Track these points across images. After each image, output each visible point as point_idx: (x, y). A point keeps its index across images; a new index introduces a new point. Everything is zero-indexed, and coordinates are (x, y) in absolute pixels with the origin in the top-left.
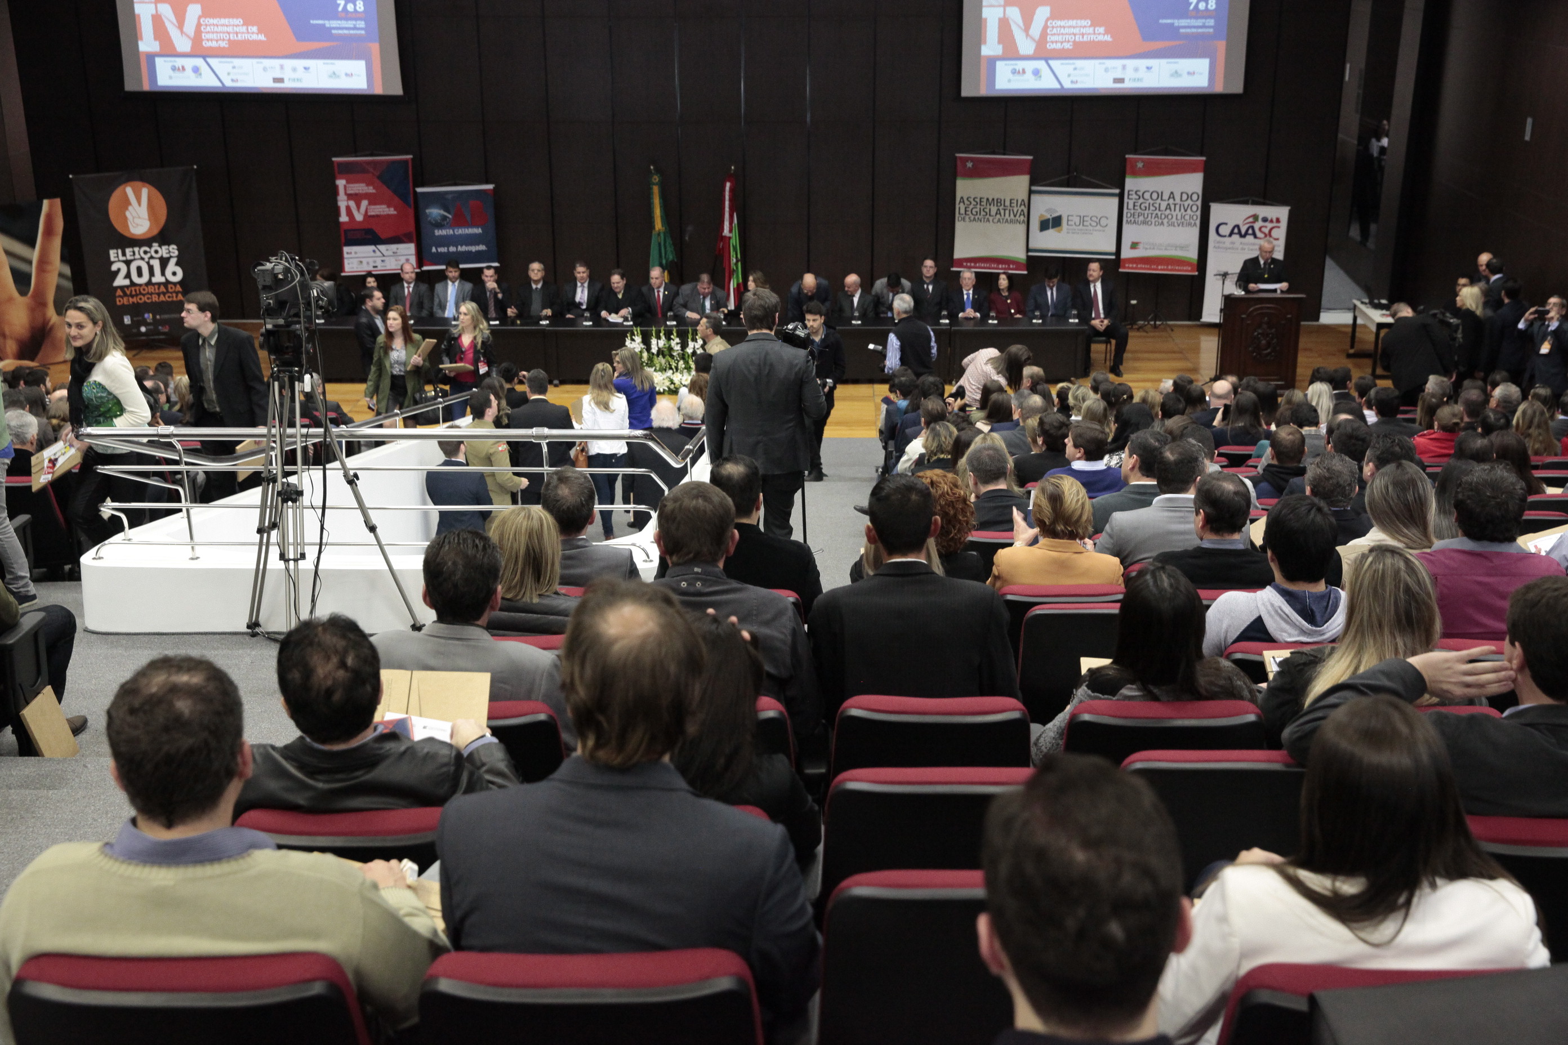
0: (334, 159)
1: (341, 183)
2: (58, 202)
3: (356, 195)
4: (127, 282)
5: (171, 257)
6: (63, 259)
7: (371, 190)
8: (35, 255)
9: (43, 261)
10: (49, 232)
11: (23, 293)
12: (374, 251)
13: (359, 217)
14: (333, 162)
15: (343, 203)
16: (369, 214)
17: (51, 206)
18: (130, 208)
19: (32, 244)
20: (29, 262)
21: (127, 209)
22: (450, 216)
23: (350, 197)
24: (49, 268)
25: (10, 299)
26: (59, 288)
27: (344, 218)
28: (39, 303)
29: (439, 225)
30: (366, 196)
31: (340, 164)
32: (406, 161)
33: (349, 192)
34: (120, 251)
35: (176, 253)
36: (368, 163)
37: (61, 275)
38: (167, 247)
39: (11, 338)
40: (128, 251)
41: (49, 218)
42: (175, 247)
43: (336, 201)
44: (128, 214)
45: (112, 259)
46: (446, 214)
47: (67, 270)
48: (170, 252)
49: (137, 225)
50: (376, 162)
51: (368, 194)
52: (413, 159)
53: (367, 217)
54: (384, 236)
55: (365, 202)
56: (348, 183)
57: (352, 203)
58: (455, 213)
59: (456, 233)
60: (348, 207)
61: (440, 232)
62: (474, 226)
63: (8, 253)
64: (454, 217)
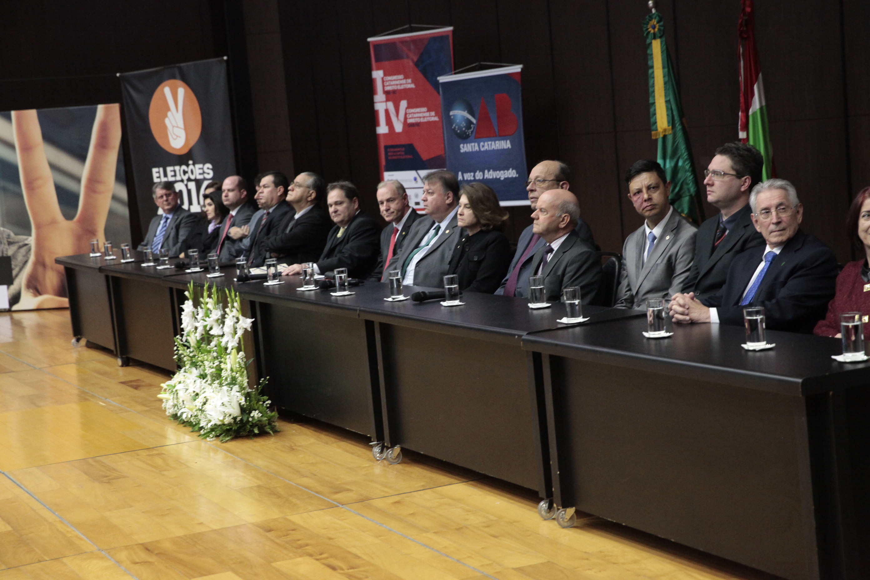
0: (369, 40)
1: (377, 74)
2: (115, 108)
3: (394, 92)
5: (205, 179)
6: (118, 178)
7: (409, 84)
8: (85, 171)
9: (94, 180)
10: (103, 145)
11: (69, 216)
12: (415, 179)
13: (398, 128)
14: (369, 43)
15: (381, 104)
16: (410, 121)
17: (107, 113)
18: (169, 114)
19: (81, 157)
20: (78, 180)
21: (166, 116)
22: (474, 121)
23: (390, 95)
24: (101, 188)
25: (54, 222)
26: (111, 213)
27: (382, 129)
28: (87, 230)
29: (464, 137)
30: (404, 94)
31: (377, 46)
32: (442, 38)
33: (388, 88)
34: (161, 170)
35: (211, 175)
36: (403, 42)
37: (115, 198)
38: (201, 166)
39: (52, 269)
40: (169, 169)
41: (104, 127)
42: (209, 166)
43: (372, 103)
44: (167, 121)
45: (156, 180)
46: (470, 117)
47: (123, 193)
48: (204, 173)
49: (177, 136)
50: (414, 41)
51: (405, 90)
52: (453, 32)
53: (407, 126)
54: (425, 156)
55: (404, 104)
56: (385, 74)
57: (390, 105)
58: (477, 115)
59: (482, 149)
60: (387, 112)
61: (466, 148)
62: (502, 136)
63: (54, 167)
64: (478, 121)
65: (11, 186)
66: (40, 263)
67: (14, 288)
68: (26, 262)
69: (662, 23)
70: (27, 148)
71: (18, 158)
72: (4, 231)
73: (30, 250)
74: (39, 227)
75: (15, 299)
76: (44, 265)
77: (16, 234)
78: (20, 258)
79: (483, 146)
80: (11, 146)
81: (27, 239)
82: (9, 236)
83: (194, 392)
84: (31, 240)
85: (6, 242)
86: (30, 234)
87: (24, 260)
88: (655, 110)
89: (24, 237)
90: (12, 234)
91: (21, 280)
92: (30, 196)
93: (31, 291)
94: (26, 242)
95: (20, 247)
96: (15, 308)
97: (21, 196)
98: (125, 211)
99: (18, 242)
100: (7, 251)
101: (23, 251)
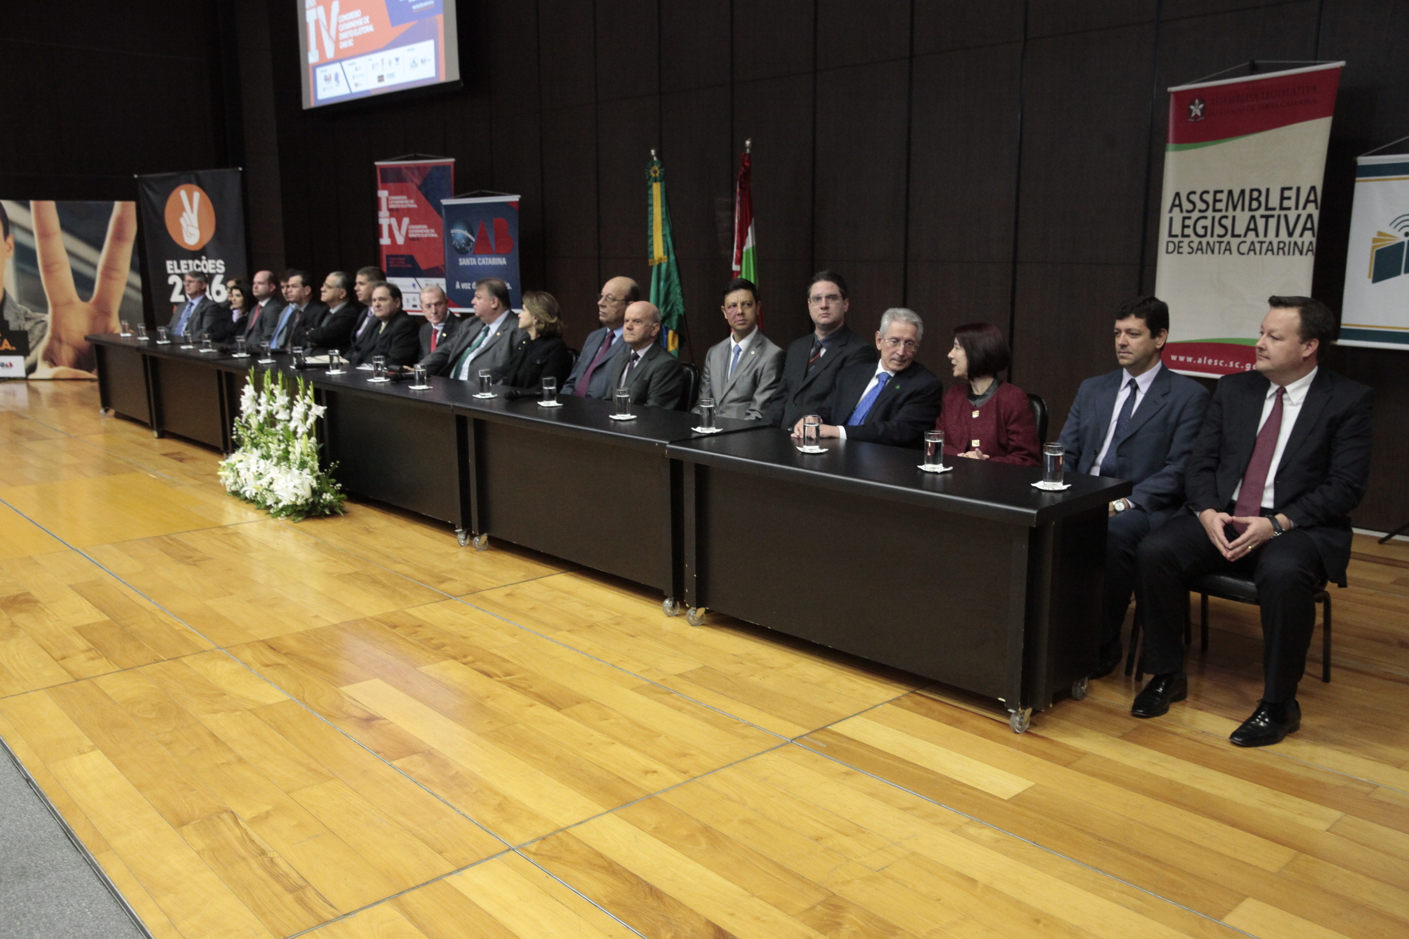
0: (377, 163)
1: (383, 194)
2: (132, 205)
3: (397, 210)
4: (181, 299)
5: (217, 273)
6: (133, 267)
7: (412, 204)
8: (101, 260)
9: (110, 268)
10: (119, 236)
11: (84, 298)
12: (414, 285)
13: (400, 240)
14: (376, 166)
15: (385, 220)
16: (411, 235)
17: (124, 210)
18: (184, 214)
19: (98, 246)
20: (94, 266)
21: (181, 215)
22: (473, 239)
23: (393, 212)
24: (115, 275)
25: (70, 303)
26: (126, 298)
27: (385, 241)
28: (102, 311)
29: (463, 252)
30: (407, 212)
31: (384, 170)
32: (444, 167)
33: (392, 206)
34: (175, 263)
35: (223, 269)
36: (408, 168)
37: (129, 285)
38: (213, 261)
39: (68, 344)
40: (183, 263)
41: (120, 222)
42: (221, 262)
43: (376, 218)
44: (182, 221)
45: (169, 271)
46: (470, 236)
47: (137, 281)
48: (216, 267)
49: (192, 234)
50: (418, 168)
51: (409, 209)
52: (455, 163)
53: (408, 239)
54: (423, 266)
55: (406, 221)
56: (390, 194)
57: (394, 221)
58: (476, 234)
59: (480, 264)
60: (390, 226)
61: (464, 262)
62: (498, 254)
63: (70, 253)
64: (477, 240)
65: (28, 268)
66: (56, 338)
67: (30, 359)
68: (42, 337)
69: (663, 170)
70: (45, 235)
71: (36, 244)
72: (21, 308)
73: (46, 326)
74: (55, 306)
75: (31, 369)
76: (60, 341)
77: (33, 311)
78: (37, 332)
79: (481, 261)
80: (29, 232)
81: (43, 317)
82: (26, 313)
83: (257, 471)
84: (48, 318)
85: (23, 318)
86: (46, 312)
87: (41, 335)
88: (652, 241)
89: (41, 314)
90: (29, 311)
91: (38, 352)
92: (47, 279)
93: (47, 362)
94: (43, 319)
95: (37, 323)
96: (31, 376)
97: (38, 277)
98: (138, 297)
99: (34, 318)
100: (24, 325)
101: (40, 326)
